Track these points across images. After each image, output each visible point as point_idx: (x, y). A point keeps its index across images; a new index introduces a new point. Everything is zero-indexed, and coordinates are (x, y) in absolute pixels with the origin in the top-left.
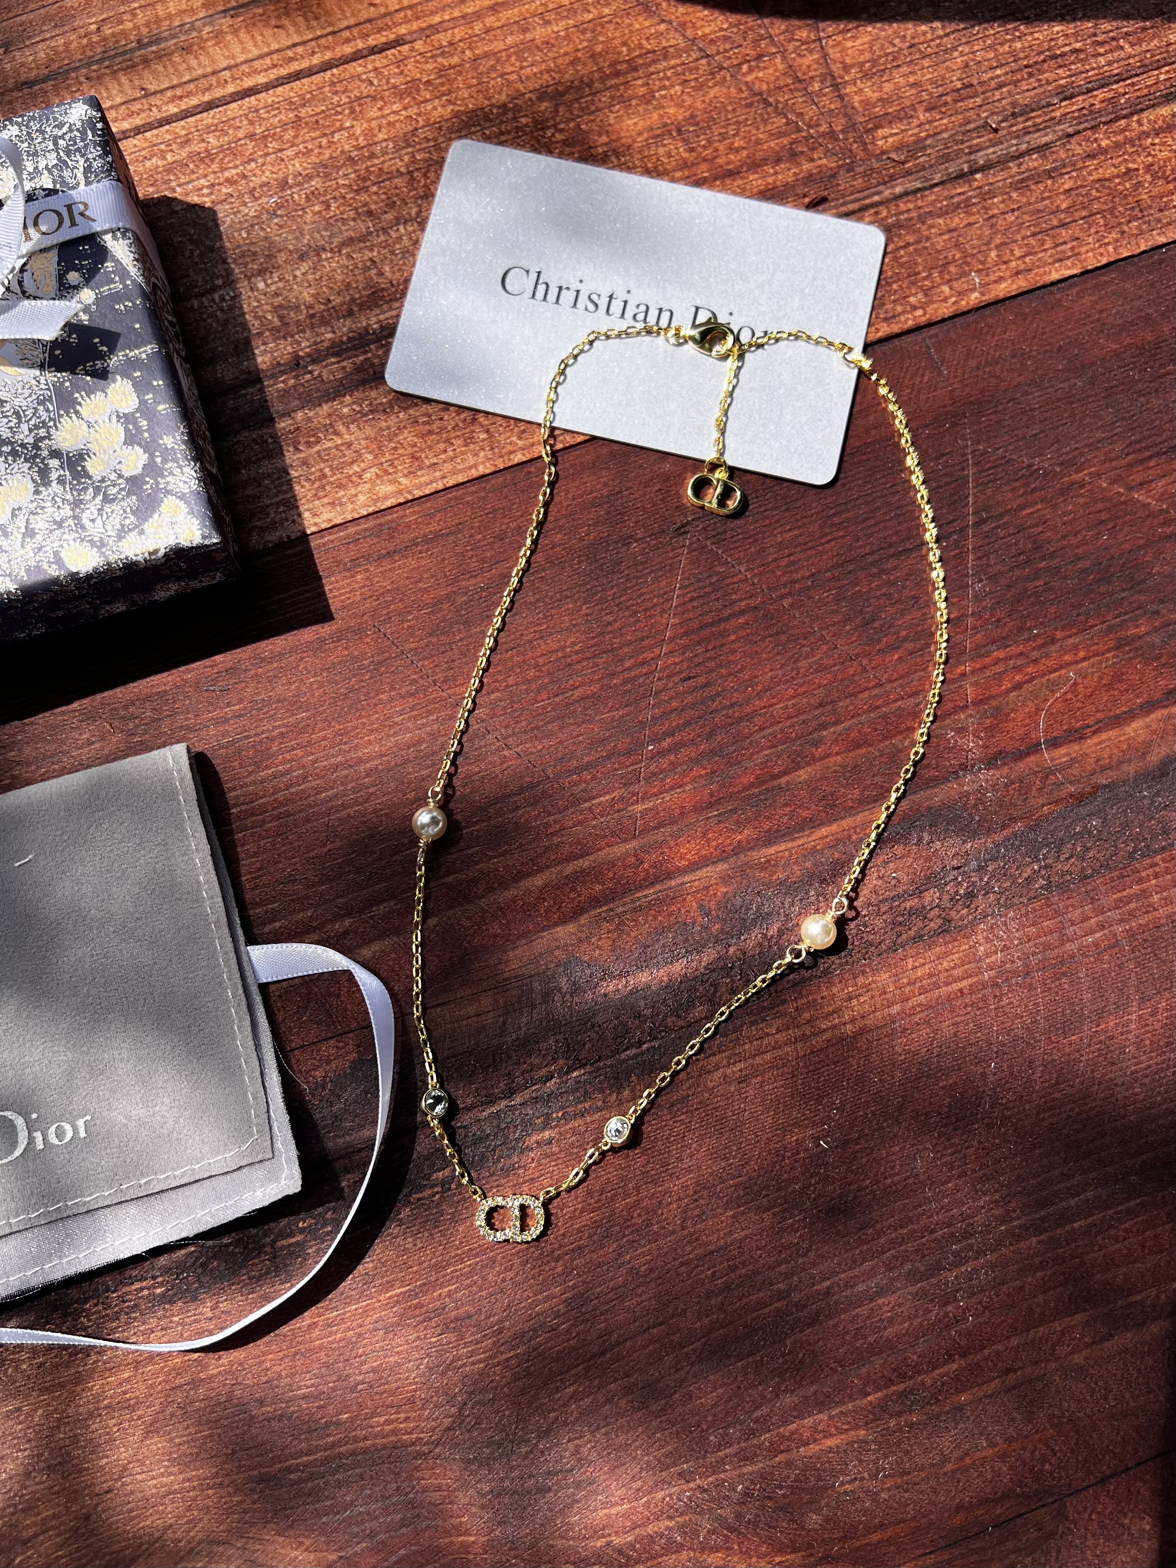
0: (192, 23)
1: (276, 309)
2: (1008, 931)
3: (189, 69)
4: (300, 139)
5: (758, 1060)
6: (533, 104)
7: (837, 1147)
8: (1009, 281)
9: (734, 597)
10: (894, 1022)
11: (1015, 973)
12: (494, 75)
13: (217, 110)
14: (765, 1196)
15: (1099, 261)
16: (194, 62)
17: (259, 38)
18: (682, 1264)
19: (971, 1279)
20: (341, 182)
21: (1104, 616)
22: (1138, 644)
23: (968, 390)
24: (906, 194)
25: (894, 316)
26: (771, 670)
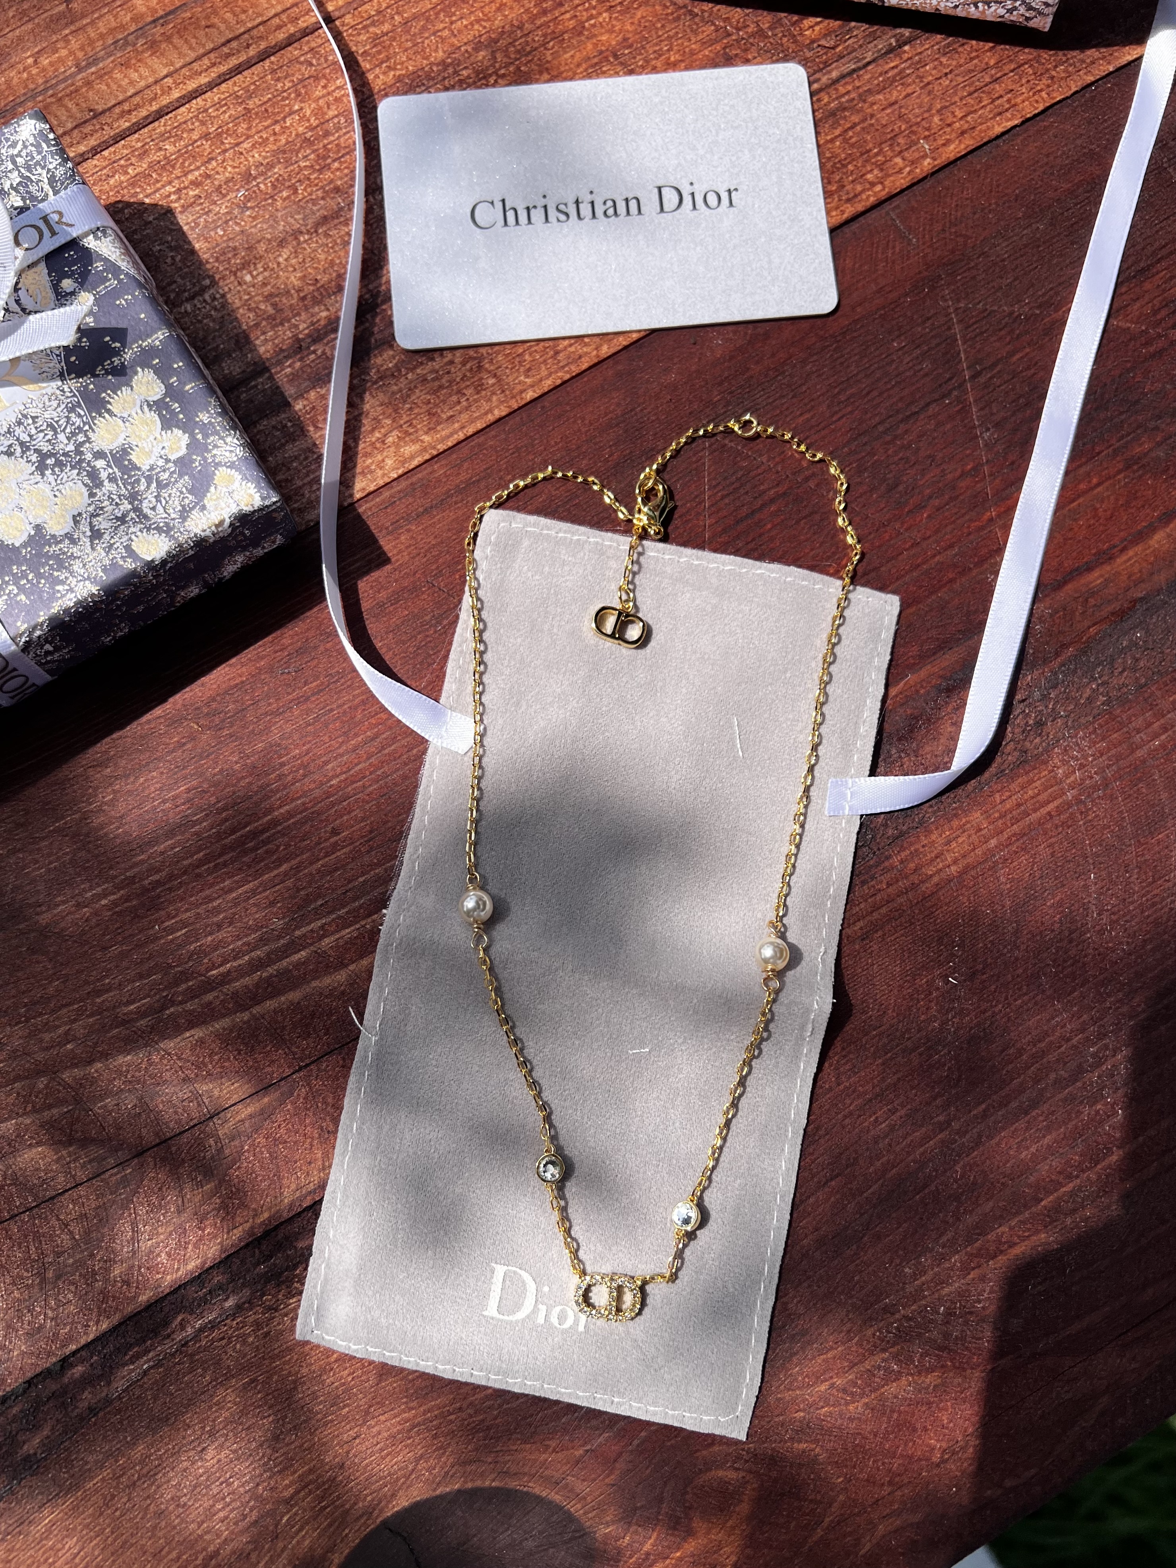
0: (125, 38)
1: (268, 297)
2: (1081, 750)
3: (132, 83)
4: (254, 130)
5: (876, 915)
6: (470, 55)
7: (965, 981)
8: (957, 142)
9: (762, 488)
10: (994, 856)
11: (1096, 788)
12: (426, 35)
13: (167, 117)
14: (909, 1039)
15: (1036, 108)
16: (135, 76)
17: (193, 41)
18: (845, 1117)
19: (1113, 1076)
20: (302, 164)
21: (1108, 441)
22: (1144, 461)
23: (938, 253)
24: (843, 77)
25: (856, 196)
26: (812, 550)
